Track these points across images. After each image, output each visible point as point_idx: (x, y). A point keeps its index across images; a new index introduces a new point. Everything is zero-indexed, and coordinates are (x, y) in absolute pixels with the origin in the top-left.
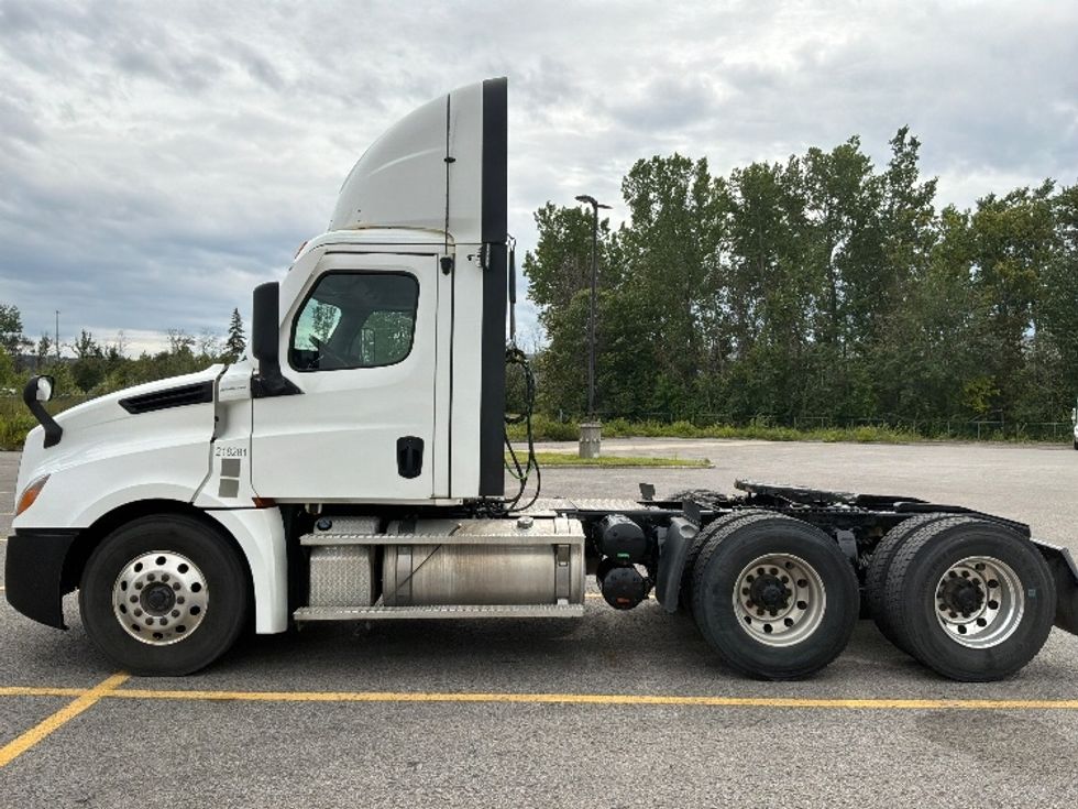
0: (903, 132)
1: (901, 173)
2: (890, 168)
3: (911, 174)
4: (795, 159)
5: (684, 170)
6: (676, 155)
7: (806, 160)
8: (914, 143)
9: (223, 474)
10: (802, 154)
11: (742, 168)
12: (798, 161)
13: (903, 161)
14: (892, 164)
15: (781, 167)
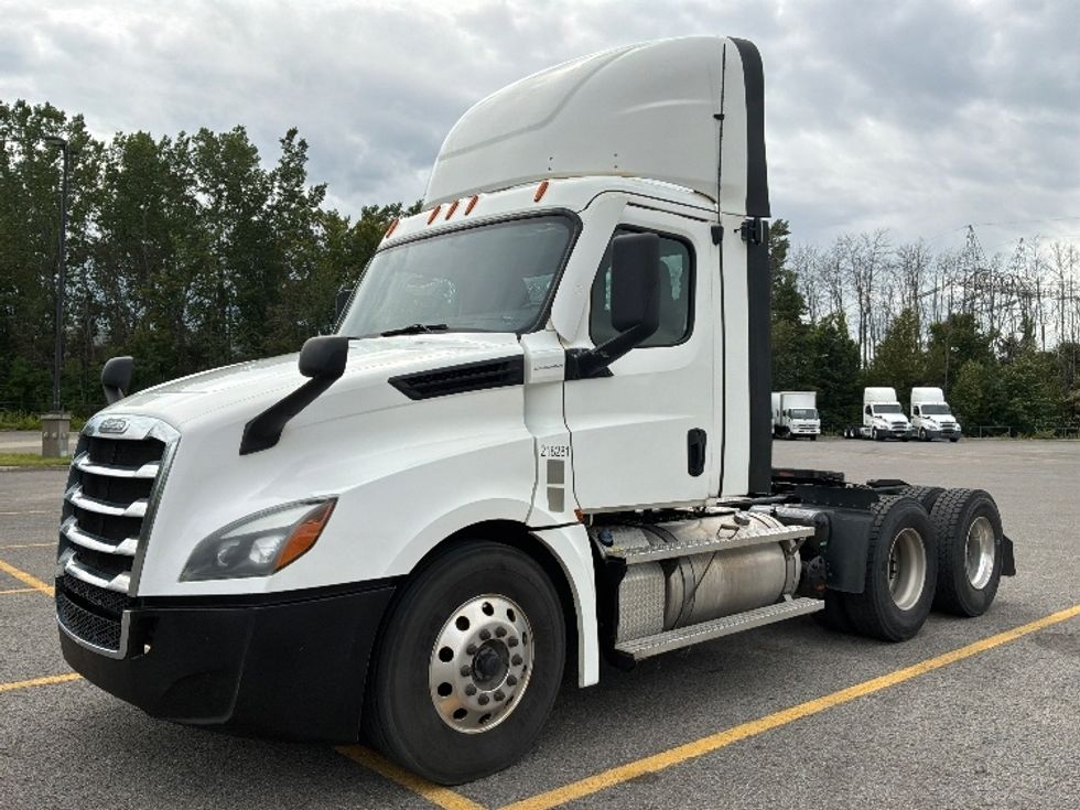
0: (292, 133)
1: (291, 172)
2: (280, 165)
3: (299, 173)
4: (185, 137)
5: (56, 122)
6: (48, 104)
7: (196, 139)
8: (303, 144)
9: (548, 482)
10: (193, 132)
11: (127, 134)
12: (188, 140)
13: (292, 160)
14: (281, 161)
15: (170, 141)
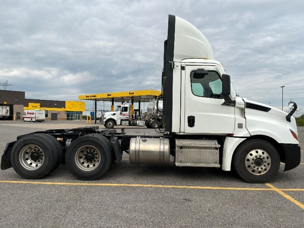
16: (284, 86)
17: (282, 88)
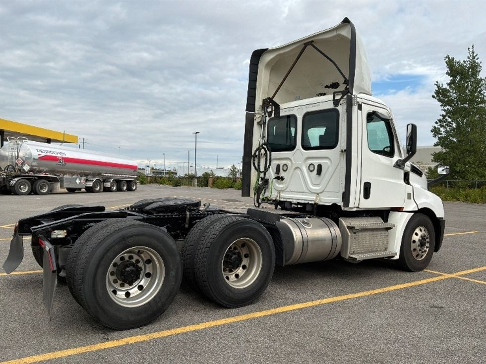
16: (198, 133)
17: (195, 134)
